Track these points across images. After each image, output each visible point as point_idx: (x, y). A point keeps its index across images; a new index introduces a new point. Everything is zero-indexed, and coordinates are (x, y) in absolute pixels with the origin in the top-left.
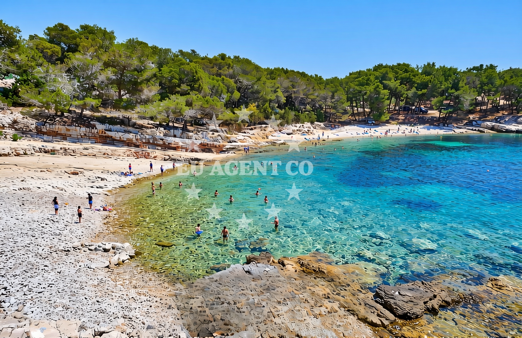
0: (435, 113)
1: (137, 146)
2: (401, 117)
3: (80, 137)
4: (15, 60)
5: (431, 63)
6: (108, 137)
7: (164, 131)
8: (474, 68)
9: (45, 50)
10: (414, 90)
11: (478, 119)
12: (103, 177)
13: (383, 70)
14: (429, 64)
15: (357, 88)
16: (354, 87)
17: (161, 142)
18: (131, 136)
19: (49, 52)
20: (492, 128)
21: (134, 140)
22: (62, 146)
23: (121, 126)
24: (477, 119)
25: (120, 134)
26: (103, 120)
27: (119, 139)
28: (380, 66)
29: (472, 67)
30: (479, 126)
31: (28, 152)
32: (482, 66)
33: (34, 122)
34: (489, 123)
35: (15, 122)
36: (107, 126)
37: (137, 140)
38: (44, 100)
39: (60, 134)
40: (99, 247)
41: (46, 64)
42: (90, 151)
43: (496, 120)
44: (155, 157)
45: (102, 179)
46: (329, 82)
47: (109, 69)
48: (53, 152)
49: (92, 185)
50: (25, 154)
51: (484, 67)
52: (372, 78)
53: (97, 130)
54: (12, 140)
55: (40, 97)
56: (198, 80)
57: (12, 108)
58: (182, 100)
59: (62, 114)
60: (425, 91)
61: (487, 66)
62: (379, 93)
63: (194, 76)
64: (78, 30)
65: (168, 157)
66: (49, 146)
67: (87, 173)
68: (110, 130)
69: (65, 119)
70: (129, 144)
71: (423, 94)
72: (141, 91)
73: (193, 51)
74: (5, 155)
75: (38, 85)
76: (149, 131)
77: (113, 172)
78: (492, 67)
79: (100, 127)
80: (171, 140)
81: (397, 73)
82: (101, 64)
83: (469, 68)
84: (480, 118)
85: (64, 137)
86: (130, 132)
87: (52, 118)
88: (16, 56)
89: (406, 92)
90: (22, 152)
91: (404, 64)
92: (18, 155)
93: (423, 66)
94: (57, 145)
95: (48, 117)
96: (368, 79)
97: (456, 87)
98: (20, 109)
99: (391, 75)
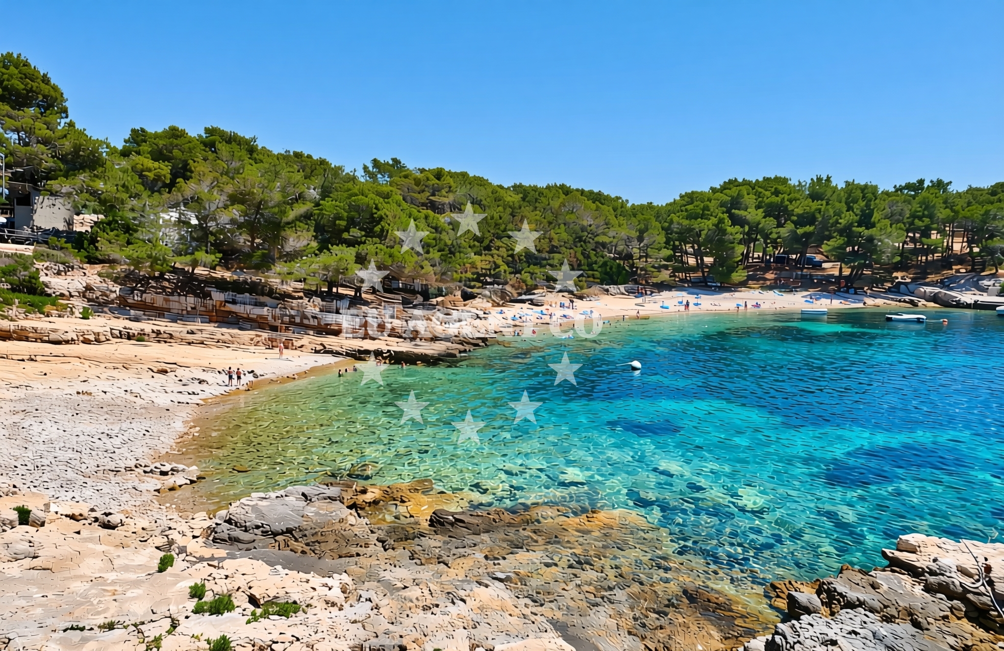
0: (832, 268)
1: (274, 329)
2: (770, 276)
3: (185, 312)
4: (99, 190)
5: (825, 178)
6: (230, 312)
7: (321, 303)
8: (909, 186)
9: (144, 173)
10: (790, 226)
11: (910, 280)
12: (202, 378)
13: (734, 191)
14: (819, 179)
15: (686, 222)
16: (679, 221)
17: (315, 323)
18: (265, 311)
19: (151, 175)
20: (935, 299)
21: (270, 318)
22: (155, 328)
23: (251, 295)
24: (908, 280)
25: (248, 307)
26: (222, 285)
27: (245, 316)
28: (732, 183)
29: (904, 185)
30: (912, 293)
31: (102, 338)
32: (921, 182)
33: (117, 288)
34: (929, 289)
35: (88, 288)
36: (229, 295)
37: (274, 318)
38: (135, 255)
39: (156, 309)
40: (156, 468)
41: (145, 194)
42: (198, 337)
43: (942, 284)
44: (302, 346)
45: (201, 382)
46: (637, 211)
47: (235, 206)
48: (141, 337)
49: (182, 389)
50: (98, 341)
51: (927, 183)
52: (713, 205)
53: (211, 301)
54: (81, 316)
55: (129, 250)
56: (381, 218)
57: (85, 266)
58: (349, 253)
59: (162, 274)
60: (809, 229)
61: (932, 181)
62: (724, 232)
63: (372, 214)
64: (200, 136)
65: (322, 348)
66: (135, 327)
67: (180, 372)
68: (234, 302)
69: (166, 284)
70: (259, 324)
71: (807, 235)
72: (285, 239)
73: (396, 161)
74: (67, 342)
75: (128, 229)
76: (295, 302)
77: (221, 371)
78: (940, 185)
79: (218, 296)
80: (331, 318)
81: (759, 194)
82: (224, 198)
83: (898, 186)
84: (914, 280)
85: (160, 312)
86: (263, 305)
87: (144, 281)
88: (100, 185)
89: (774, 230)
90: (92, 338)
91: (777, 179)
92: (86, 342)
93: (809, 181)
94: (147, 326)
95: (138, 280)
96: (706, 208)
97: (866, 220)
98: (98, 268)
99: (749, 199)
